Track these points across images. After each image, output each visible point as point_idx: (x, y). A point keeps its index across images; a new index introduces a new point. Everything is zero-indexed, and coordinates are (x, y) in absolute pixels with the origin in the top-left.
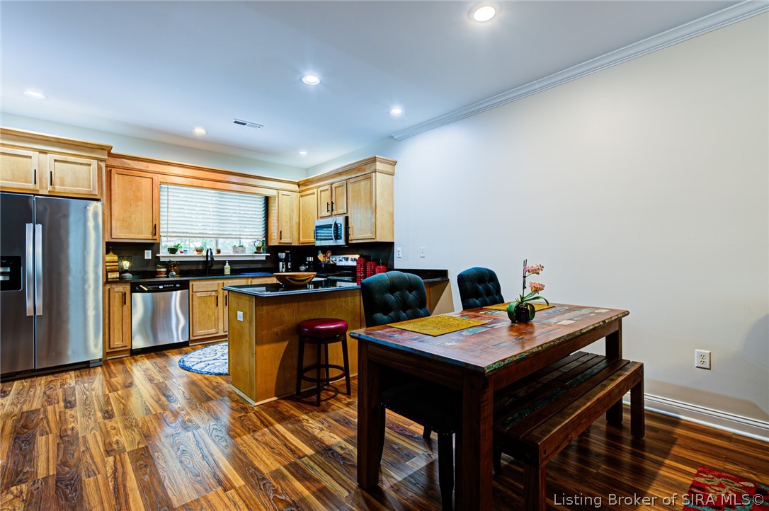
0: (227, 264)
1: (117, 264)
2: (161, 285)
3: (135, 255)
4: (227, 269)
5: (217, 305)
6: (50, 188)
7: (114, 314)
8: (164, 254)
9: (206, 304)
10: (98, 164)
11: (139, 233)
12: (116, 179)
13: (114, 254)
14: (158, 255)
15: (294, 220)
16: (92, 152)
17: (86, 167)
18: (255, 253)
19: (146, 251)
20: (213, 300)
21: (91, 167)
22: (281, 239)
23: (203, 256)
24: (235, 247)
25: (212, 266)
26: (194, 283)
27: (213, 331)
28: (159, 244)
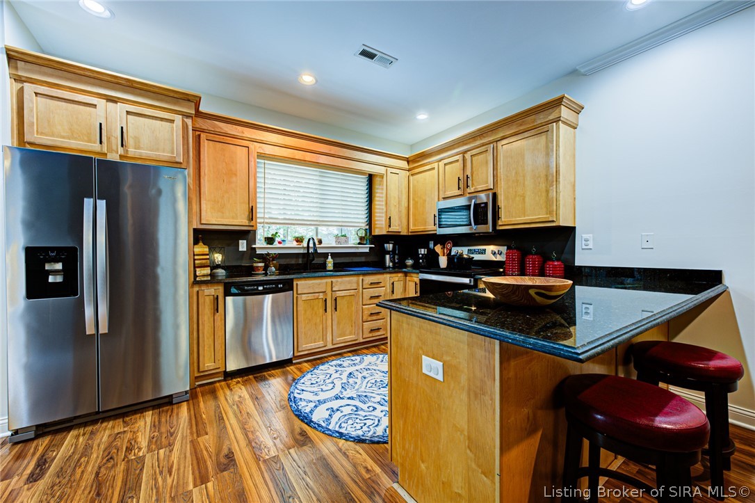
0: (330, 257)
1: (208, 257)
2: (260, 285)
3: (229, 245)
4: (330, 263)
5: (326, 310)
6: (121, 151)
7: (203, 325)
8: (260, 244)
9: (313, 309)
10: (183, 120)
11: (233, 218)
12: (206, 147)
13: (204, 244)
14: (254, 246)
15: (403, 203)
16: (175, 104)
17: (168, 124)
18: (359, 244)
19: (240, 241)
20: (321, 304)
21: (174, 125)
22: (390, 226)
23: (303, 247)
24: (337, 237)
25: (314, 260)
26: (298, 283)
27: (321, 343)
28: (255, 232)
